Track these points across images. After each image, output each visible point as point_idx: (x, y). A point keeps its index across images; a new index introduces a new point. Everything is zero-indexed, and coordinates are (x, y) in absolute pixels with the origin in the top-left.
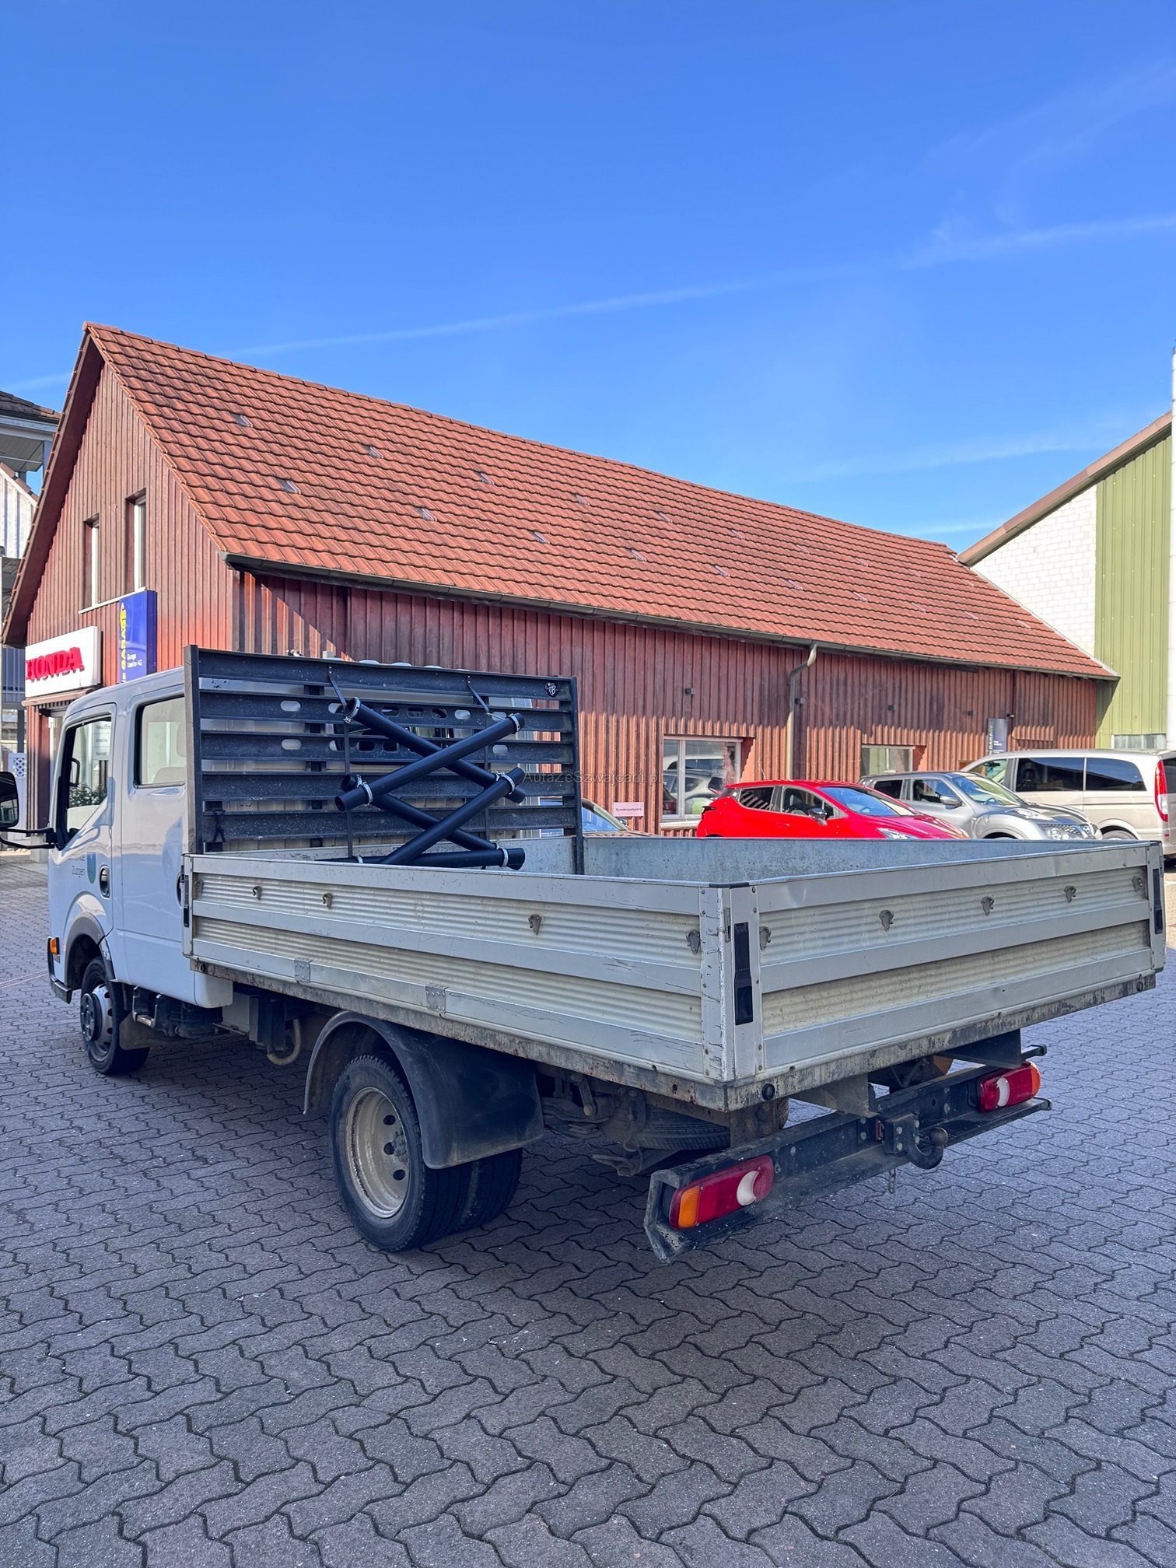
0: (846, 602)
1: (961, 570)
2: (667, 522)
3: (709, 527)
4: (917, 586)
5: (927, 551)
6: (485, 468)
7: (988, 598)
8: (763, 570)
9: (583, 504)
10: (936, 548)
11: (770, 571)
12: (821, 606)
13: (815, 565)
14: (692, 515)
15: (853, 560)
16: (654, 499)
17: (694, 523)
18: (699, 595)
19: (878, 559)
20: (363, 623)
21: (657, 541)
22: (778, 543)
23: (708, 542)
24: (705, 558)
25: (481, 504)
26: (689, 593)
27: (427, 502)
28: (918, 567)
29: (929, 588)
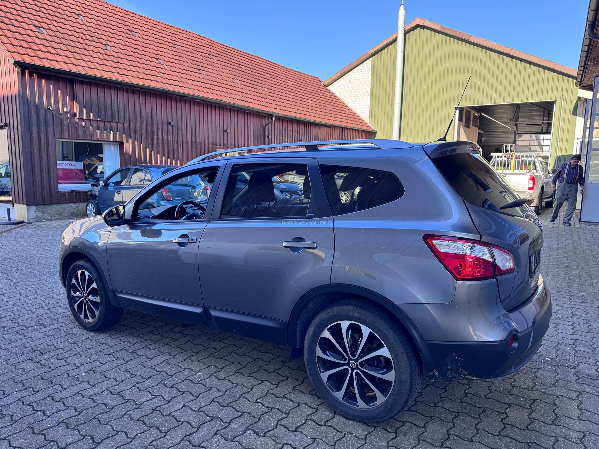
0: (284, 98)
1: (324, 88)
2: (214, 59)
3: (231, 63)
4: (309, 93)
5: (312, 80)
6: (133, 29)
7: (334, 100)
8: (253, 83)
9: (178, 49)
10: (315, 79)
11: (256, 83)
12: (276, 99)
13: (273, 82)
14: (223, 57)
15: (286, 81)
16: (208, 49)
17: (224, 61)
18: (229, 91)
19: (295, 82)
20: (82, 95)
21: (210, 67)
22: (258, 72)
23: (231, 69)
24: (230, 76)
25: (133, 45)
26: (225, 90)
27: (108, 43)
28: (310, 86)
29: (314, 94)
